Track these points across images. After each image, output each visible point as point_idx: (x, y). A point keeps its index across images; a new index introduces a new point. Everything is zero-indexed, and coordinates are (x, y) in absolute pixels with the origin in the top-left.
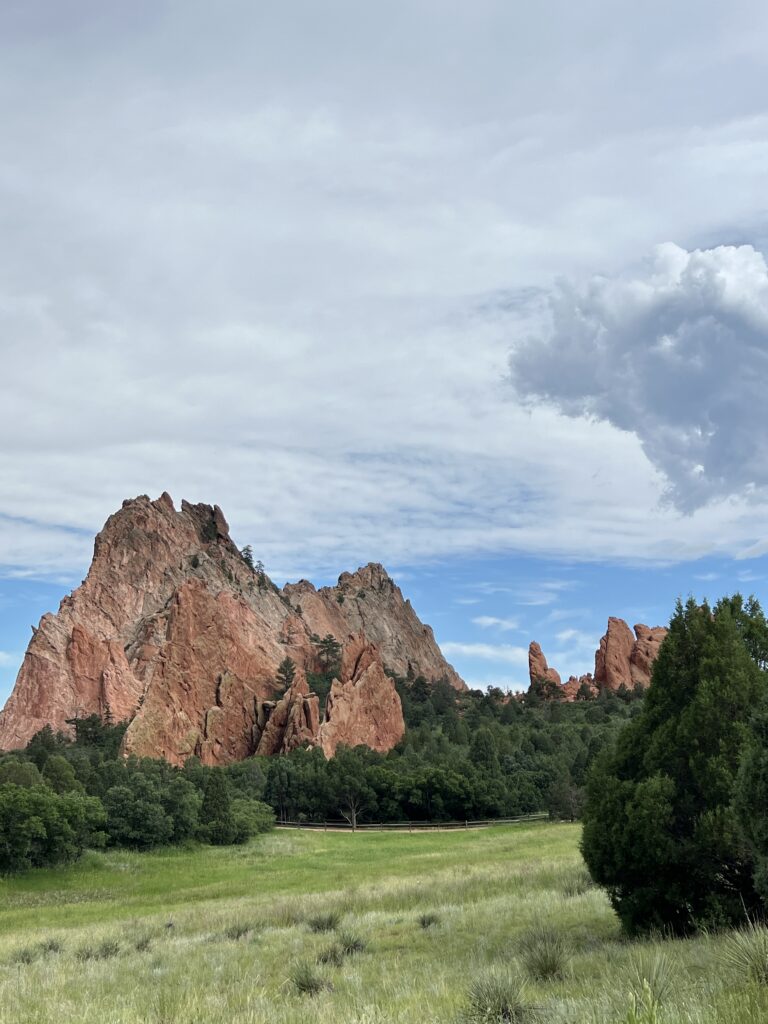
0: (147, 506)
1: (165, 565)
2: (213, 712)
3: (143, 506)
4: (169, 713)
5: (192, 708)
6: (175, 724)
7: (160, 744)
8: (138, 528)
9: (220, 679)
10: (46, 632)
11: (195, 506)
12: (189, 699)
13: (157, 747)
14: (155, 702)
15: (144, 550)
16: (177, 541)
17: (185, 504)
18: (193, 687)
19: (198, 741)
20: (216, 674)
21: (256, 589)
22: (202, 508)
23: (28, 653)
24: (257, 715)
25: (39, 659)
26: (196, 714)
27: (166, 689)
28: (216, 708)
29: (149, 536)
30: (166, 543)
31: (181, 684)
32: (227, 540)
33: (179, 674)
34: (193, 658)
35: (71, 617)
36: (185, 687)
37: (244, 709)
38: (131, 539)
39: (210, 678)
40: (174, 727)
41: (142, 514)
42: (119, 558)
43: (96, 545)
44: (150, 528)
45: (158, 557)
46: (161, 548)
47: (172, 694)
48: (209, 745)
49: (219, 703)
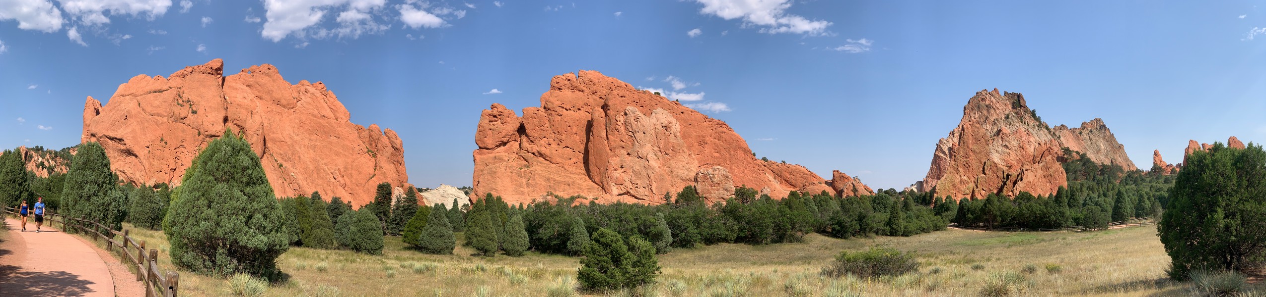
0: (986, 94)
1: (994, 118)
2: (981, 177)
3: (984, 94)
4: (958, 176)
5: (971, 175)
6: (962, 182)
7: (953, 190)
8: (982, 103)
9: (985, 163)
10: (941, 146)
11: (1010, 93)
12: (969, 171)
13: (952, 191)
14: (951, 172)
15: (985, 112)
16: (1000, 108)
17: (1006, 93)
18: (971, 166)
19: (973, 189)
20: (983, 161)
21: (1037, 128)
22: (1014, 94)
23: (934, 154)
24: (1004, 179)
25: (939, 157)
26: (973, 178)
27: (956, 167)
28: (984, 175)
29: (987, 106)
30: (994, 109)
31: (964, 165)
32: (1025, 107)
33: (963, 160)
34: (971, 154)
35: (952, 139)
36: (967, 166)
37: (997, 176)
38: (979, 107)
39: (981, 162)
40: (961, 183)
41: (984, 97)
42: (974, 115)
43: (964, 110)
44: (987, 103)
45: (991, 115)
46: (992, 111)
47: (959, 169)
48: (979, 191)
49: (984, 173)
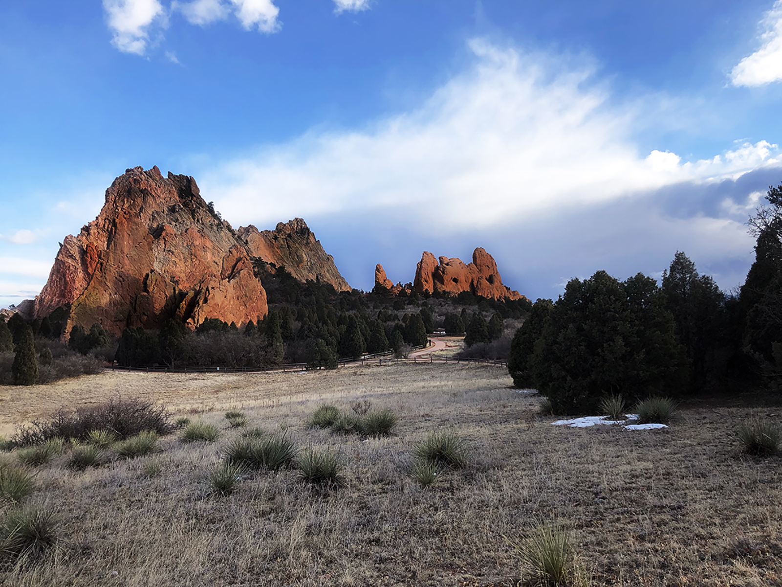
0: (141, 174)
1: (153, 210)
2: (142, 296)
3: (138, 173)
5: (126, 293)
6: (111, 302)
7: (98, 314)
8: (135, 187)
9: (147, 275)
10: (68, 247)
11: (177, 176)
12: (123, 287)
13: (96, 316)
14: (95, 288)
15: (138, 200)
16: (162, 196)
17: (170, 174)
18: (126, 279)
19: (130, 312)
20: (145, 272)
21: (215, 228)
22: (181, 178)
23: (56, 259)
24: (176, 299)
25: (64, 263)
26: (128, 297)
27: (104, 280)
28: (145, 294)
29: (142, 192)
30: (154, 197)
32: (199, 197)
33: (115, 271)
34: (127, 262)
35: (86, 238)
37: (166, 294)
38: (129, 193)
39: (141, 274)
41: (138, 178)
42: (121, 204)
43: (106, 195)
44: (143, 187)
45: (148, 205)
46: (150, 200)
47: (108, 283)
48: (137, 316)
49: (147, 291)
